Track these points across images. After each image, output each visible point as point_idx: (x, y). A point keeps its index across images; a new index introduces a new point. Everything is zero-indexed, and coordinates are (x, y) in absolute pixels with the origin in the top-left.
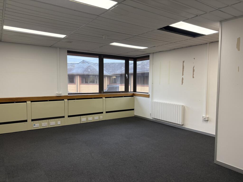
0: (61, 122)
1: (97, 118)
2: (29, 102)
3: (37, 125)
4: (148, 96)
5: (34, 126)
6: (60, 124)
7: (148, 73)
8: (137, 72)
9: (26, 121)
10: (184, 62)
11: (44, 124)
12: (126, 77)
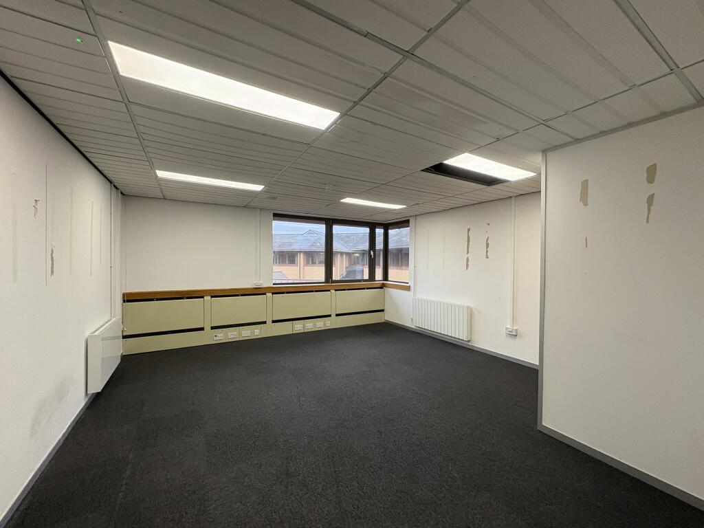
0: (260, 332)
1: (320, 325)
2: (207, 298)
3: (221, 337)
4: (408, 289)
5: (215, 338)
6: (258, 334)
7: (408, 249)
8: (390, 248)
9: (202, 329)
10: (469, 230)
11: (232, 335)
12: (370, 256)
